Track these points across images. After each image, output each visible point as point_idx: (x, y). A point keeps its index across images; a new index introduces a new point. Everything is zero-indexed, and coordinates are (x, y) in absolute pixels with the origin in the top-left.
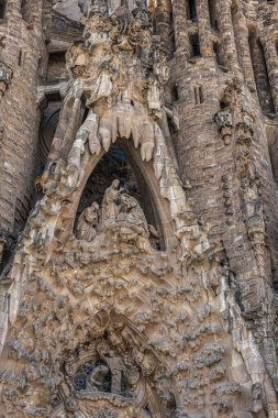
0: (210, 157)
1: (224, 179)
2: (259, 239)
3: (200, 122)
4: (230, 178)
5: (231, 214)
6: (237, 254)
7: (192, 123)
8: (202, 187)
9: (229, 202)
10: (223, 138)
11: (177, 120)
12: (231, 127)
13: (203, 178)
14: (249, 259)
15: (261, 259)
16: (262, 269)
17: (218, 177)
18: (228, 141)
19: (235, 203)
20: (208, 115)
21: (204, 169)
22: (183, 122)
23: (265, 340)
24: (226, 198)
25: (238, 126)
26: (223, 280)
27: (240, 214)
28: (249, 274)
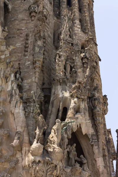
0: (23, 25)
1: (27, 35)
2: (38, 64)
3: (22, 9)
4: (30, 35)
5: (27, 51)
6: (26, 70)
7: (17, 9)
8: (15, 37)
9: (27, 46)
10: (31, 18)
11: (10, 7)
12: (36, 13)
13: (17, 33)
14: (31, 73)
15: (37, 74)
16: (37, 79)
17: (24, 34)
18: (33, 18)
19: (31, 47)
20: (26, 7)
21: (18, 30)
22: (13, 8)
23: (31, 114)
24: (26, 44)
25: (39, 12)
26: (13, 75)
27: (32, 52)
28: (30, 80)
